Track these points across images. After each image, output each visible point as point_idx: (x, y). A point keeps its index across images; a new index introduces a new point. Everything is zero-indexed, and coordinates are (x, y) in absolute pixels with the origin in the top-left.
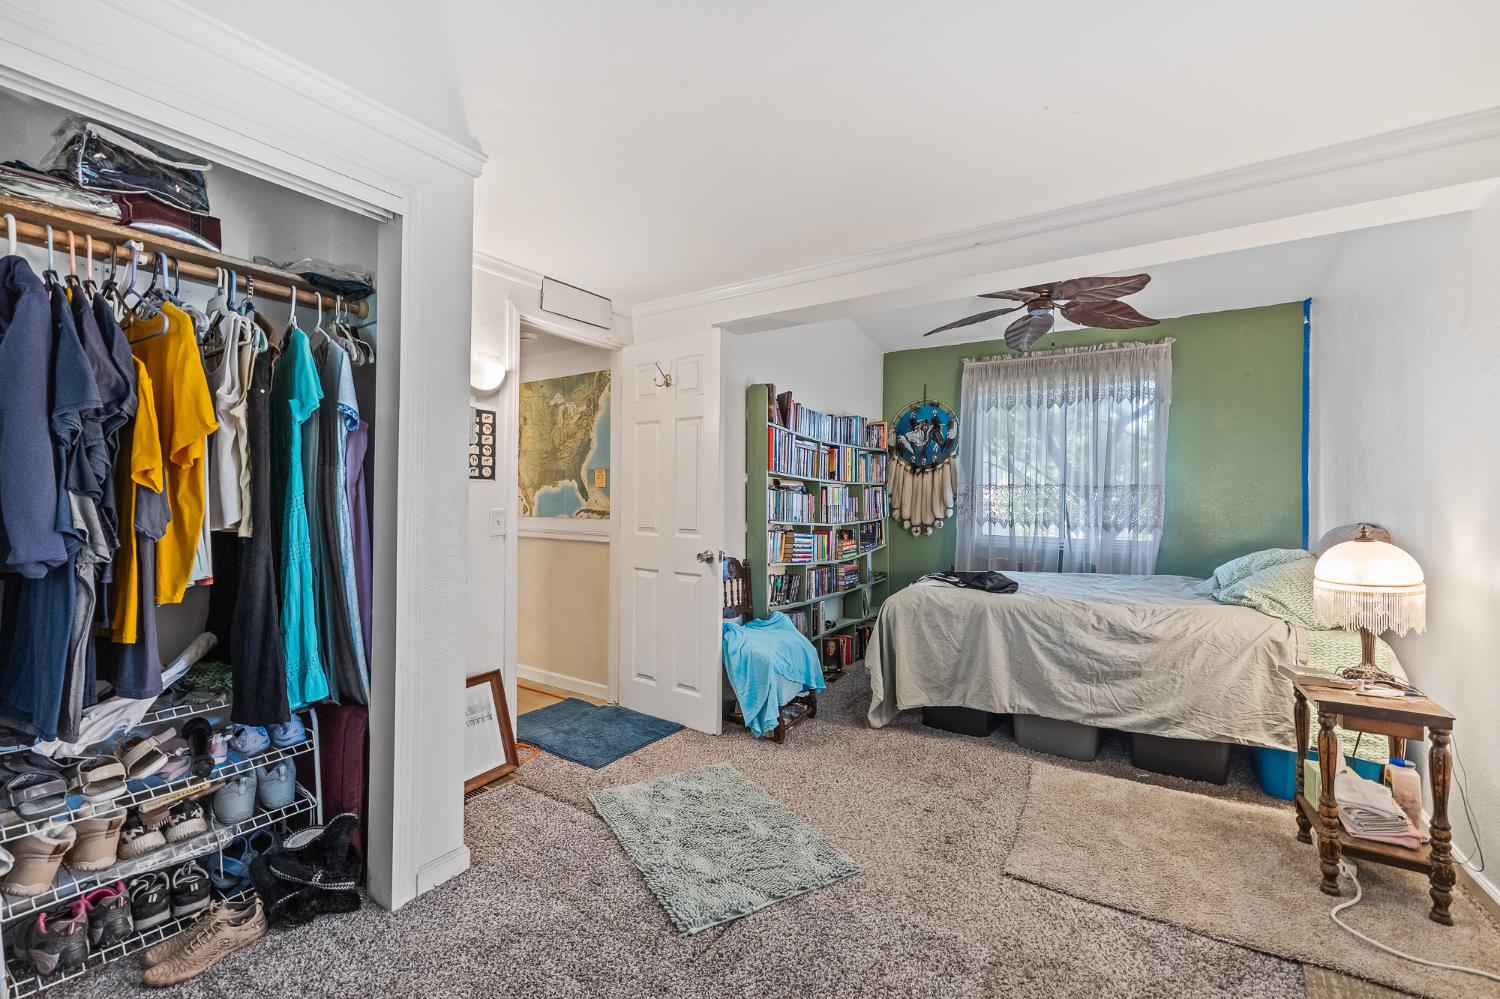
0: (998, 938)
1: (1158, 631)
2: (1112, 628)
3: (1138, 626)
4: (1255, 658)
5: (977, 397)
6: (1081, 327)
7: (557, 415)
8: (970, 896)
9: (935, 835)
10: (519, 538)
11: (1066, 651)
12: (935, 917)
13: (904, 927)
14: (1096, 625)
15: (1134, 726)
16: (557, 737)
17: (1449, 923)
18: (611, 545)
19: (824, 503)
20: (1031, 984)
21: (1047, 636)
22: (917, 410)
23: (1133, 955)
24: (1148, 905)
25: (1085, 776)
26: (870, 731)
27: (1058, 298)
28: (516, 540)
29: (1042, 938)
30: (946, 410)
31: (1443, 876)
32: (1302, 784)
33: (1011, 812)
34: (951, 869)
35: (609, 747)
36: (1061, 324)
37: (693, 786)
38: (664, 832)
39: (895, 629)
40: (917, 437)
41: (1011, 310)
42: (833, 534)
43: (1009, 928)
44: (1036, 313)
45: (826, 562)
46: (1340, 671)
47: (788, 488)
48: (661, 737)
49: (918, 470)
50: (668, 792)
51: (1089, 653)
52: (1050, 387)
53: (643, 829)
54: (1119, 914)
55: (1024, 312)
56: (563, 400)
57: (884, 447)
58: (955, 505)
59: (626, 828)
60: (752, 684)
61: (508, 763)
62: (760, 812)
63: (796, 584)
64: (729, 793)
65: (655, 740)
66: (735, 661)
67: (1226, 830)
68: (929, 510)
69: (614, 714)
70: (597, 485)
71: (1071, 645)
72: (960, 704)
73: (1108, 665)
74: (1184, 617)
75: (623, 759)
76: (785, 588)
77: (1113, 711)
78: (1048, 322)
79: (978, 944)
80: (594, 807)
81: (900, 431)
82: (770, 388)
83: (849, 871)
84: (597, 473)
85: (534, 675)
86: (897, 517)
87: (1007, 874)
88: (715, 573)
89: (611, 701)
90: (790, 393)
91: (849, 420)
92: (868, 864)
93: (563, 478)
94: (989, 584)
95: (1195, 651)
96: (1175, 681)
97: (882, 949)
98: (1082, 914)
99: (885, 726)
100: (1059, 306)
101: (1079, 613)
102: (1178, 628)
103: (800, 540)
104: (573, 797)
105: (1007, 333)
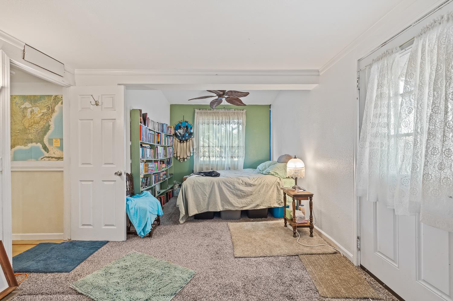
0: (242, 277)
1: (256, 183)
2: (246, 184)
3: (251, 182)
4: (274, 187)
5: (199, 120)
6: (229, 104)
7: (27, 113)
8: (230, 268)
9: (213, 253)
10: (11, 171)
11: (235, 191)
12: (224, 278)
13: (217, 286)
14: (242, 183)
15: (251, 208)
16: (39, 264)
17: (313, 237)
18: (64, 172)
19: (157, 152)
20: (255, 287)
21: (230, 188)
22: (181, 123)
23: (271, 267)
24: (268, 253)
25: (241, 223)
26: (180, 225)
27: (226, 95)
28: (10, 172)
29: (251, 273)
30: (190, 124)
31: (311, 227)
32: (285, 214)
33: (228, 238)
34: (222, 261)
35: (73, 260)
36: (224, 102)
37: (122, 264)
38: (117, 288)
39: (187, 191)
40: (181, 131)
41: (213, 96)
42: (159, 162)
43: (243, 273)
44: (220, 98)
45: (157, 172)
46: (291, 187)
47: (145, 147)
48: (99, 248)
49: (182, 142)
50: (112, 271)
51: (241, 191)
52: (219, 119)
53: (106, 291)
54: (263, 258)
55: (217, 97)
56: (31, 106)
57: (172, 134)
58: (193, 152)
59: (98, 293)
60: (140, 219)
61: (10, 286)
62: (153, 265)
63: (149, 180)
64: (139, 262)
65: (97, 250)
66: (132, 212)
67: (272, 228)
68: (185, 154)
69: (71, 245)
70: (54, 145)
71: (236, 189)
72: (207, 211)
73: (245, 193)
74: (260, 179)
75: (83, 263)
76: (145, 182)
77: (246, 205)
78: (221, 101)
79: (238, 282)
80: (76, 291)
81: (176, 129)
82: (141, 111)
83: (194, 274)
84: (54, 140)
85: (19, 237)
86: (175, 156)
87: (236, 257)
88: (122, 179)
89: (66, 238)
90: (146, 114)
91: (163, 125)
92: (198, 269)
93: (32, 142)
94: (213, 175)
95: (263, 187)
96: (259, 195)
97: (214, 296)
98: (256, 262)
99: (184, 222)
100: (225, 97)
101: (238, 180)
102: (260, 182)
103: (150, 165)
104: (61, 290)
105: (211, 103)
